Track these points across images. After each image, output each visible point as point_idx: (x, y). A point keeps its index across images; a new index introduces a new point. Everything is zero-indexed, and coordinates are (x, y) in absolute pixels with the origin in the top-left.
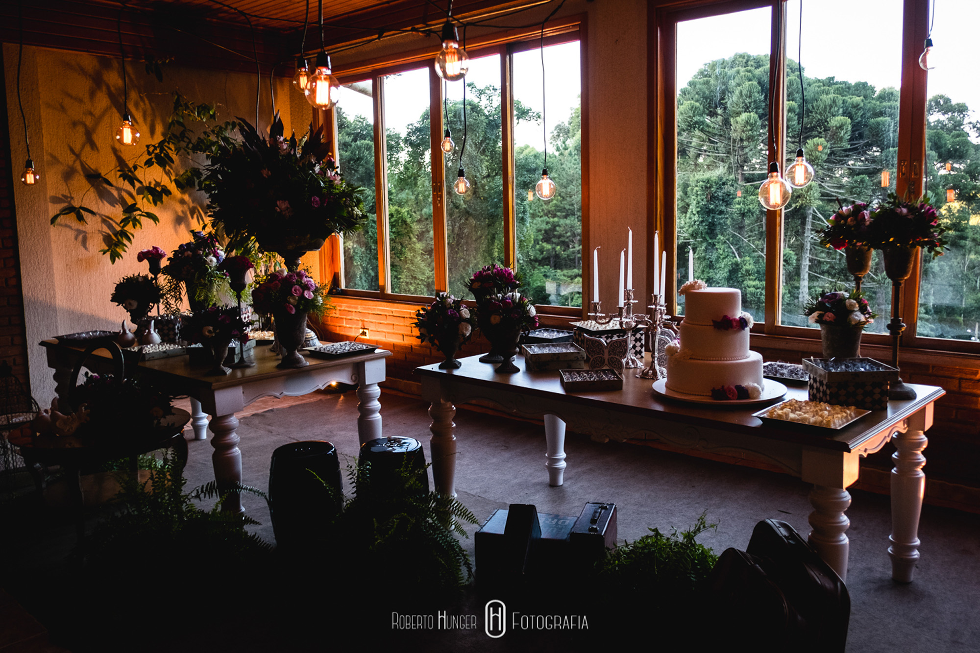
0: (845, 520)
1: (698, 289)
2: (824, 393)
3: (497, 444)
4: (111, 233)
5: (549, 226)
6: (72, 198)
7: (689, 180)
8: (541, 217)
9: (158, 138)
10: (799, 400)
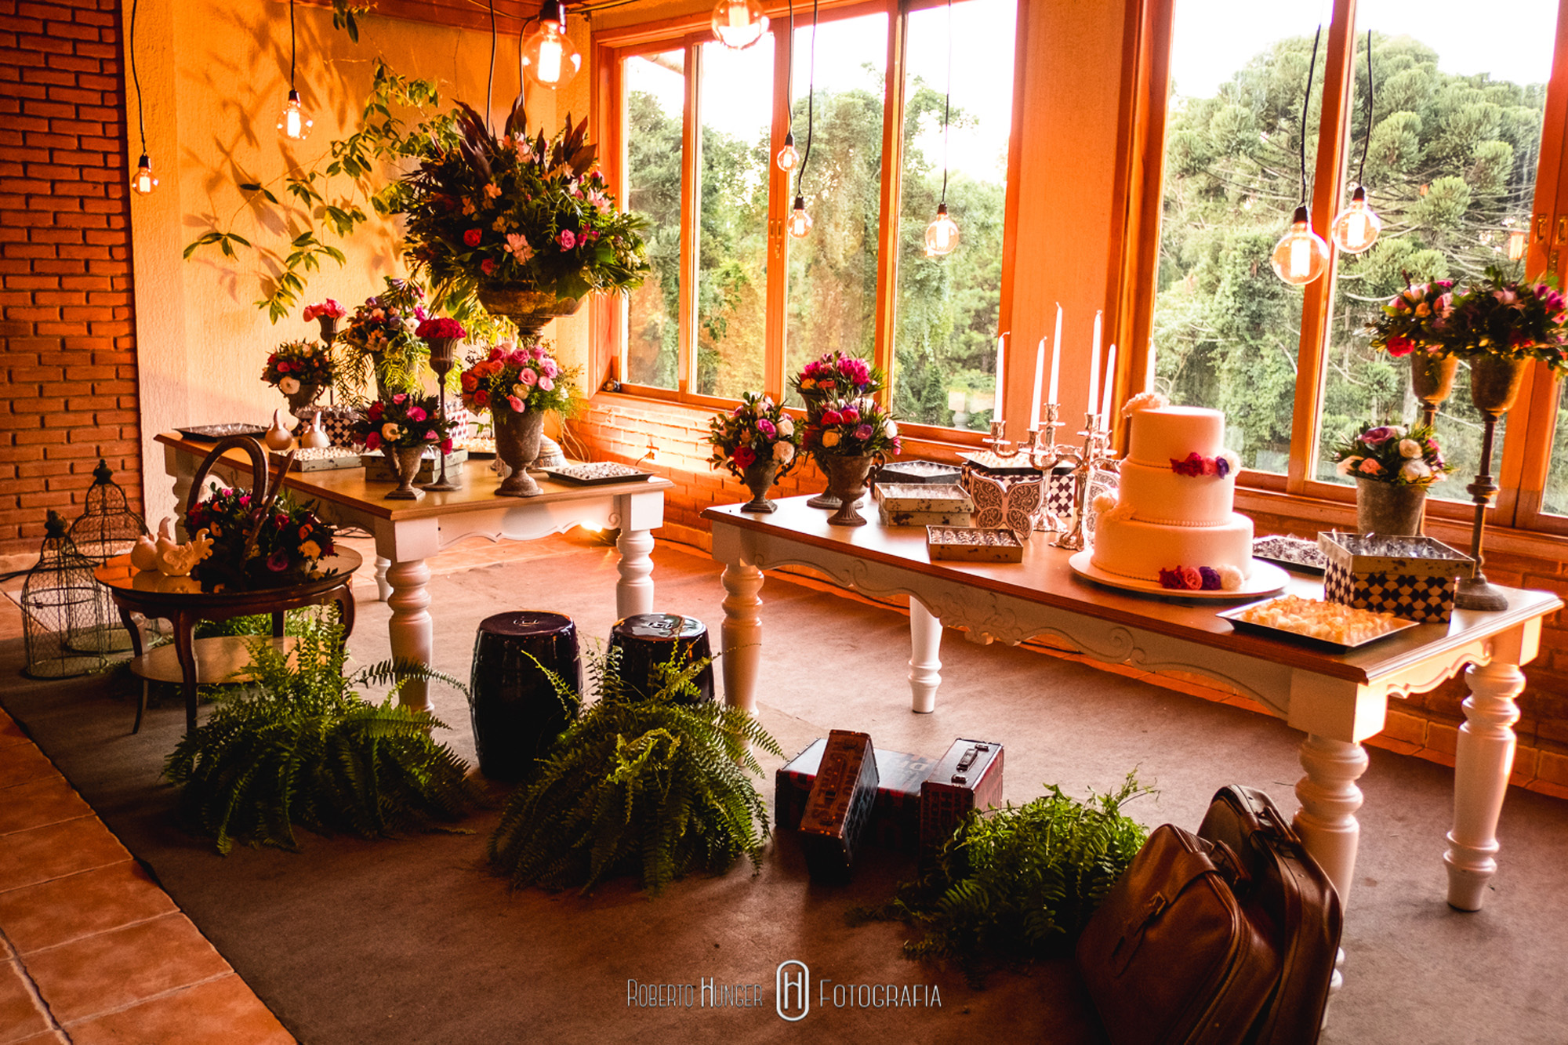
0: (1354, 794)
1: (1154, 407)
2: (1347, 590)
3: (840, 642)
4: (273, 277)
5: (983, 305)
6: (216, 219)
7: (1223, 239)
8: (971, 288)
9: (351, 130)
10: (1301, 597)
